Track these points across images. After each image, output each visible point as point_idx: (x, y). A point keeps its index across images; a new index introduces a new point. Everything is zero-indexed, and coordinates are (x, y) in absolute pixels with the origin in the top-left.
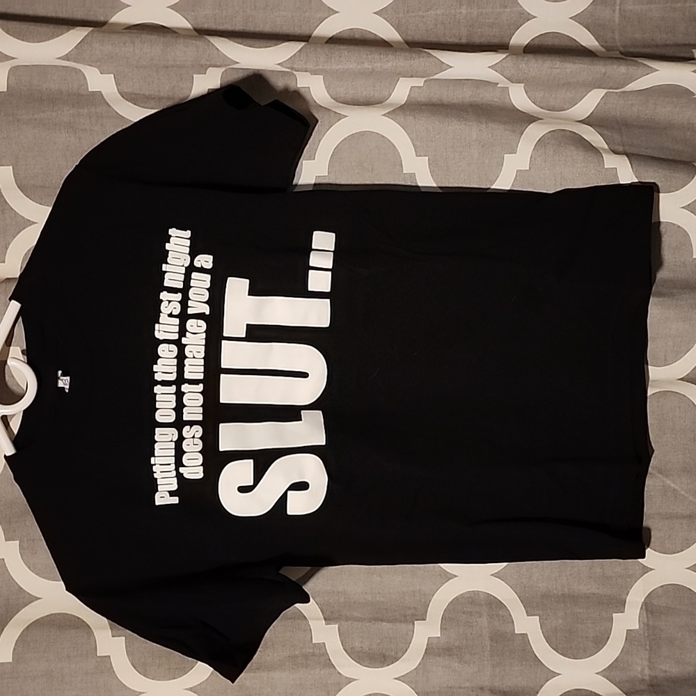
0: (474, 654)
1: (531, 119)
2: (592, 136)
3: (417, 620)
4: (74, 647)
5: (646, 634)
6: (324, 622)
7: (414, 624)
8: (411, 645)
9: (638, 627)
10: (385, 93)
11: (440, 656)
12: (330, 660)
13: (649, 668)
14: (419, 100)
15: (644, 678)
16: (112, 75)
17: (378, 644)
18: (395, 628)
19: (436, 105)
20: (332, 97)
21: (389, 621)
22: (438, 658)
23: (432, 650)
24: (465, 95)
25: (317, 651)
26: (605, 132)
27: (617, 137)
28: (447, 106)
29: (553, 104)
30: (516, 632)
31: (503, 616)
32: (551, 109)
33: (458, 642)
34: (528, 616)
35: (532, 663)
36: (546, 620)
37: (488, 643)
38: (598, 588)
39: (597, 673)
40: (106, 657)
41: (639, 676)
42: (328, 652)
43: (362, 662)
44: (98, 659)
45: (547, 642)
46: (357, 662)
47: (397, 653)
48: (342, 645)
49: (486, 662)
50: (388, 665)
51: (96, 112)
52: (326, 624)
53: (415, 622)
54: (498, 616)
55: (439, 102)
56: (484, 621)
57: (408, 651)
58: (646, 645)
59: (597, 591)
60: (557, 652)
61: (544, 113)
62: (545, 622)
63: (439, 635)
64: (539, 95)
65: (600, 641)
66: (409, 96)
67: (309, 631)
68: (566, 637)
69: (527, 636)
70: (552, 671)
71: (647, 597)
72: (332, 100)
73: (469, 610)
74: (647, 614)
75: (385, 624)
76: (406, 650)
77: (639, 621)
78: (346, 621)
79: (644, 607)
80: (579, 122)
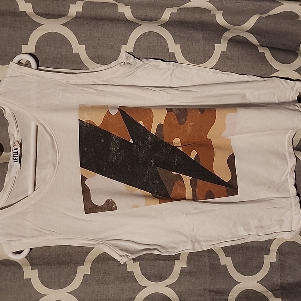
0: (202, 275)
1: (226, 30)
2: (253, 39)
3: (176, 259)
4: (13, 275)
5: (279, 264)
6: (132, 261)
7: (174, 261)
8: (173, 271)
9: (275, 261)
10: (159, 15)
11: (187, 276)
12: (135, 279)
13: (280, 279)
14: (175, 19)
15: (278, 283)
16: (31, 4)
17: (158, 271)
18: (166, 263)
19: (182, 22)
20: (134, 17)
21: (163, 260)
22: (186, 277)
23: (183, 273)
24: (196, 17)
25: (129, 275)
26: (258, 37)
27: (263, 39)
28: (188, 22)
29: (235, 22)
30: (221, 264)
31: (214, 257)
32: (234, 24)
33: (195, 269)
34: (226, 257)
35: (228, 278)
36: (235, 258)
37: (209, 269)
38: (257, 243)
39: (257, 282)
40: (28, 279)
41: (276, 283)
42: (135, 275)
43: (150, 280)
44: (25, 280)
45: (235, 269)
46: (149, 280)
47: (167, 275)
48: (141, 272)
49: (207, 278)
50: (163, 281)
51: (23, 19)
52: (134, 262)
53: (175, 260)
54: (213, 257)
55: (184, 21)
56: (207, 260)
58: (279, 269)
59: (257, 245)
60: (240, 273)
61: (231, 26)
62: (234, 259)
63: (186, 266)
64: (229, 18)
65: (259, 268)
66: (170, 17)
67: (125, 265)
68: (244, 266)
69: (226, 266)
70: (237, 282)
71: (279, 247)
73: (200, 255)
74: (279, 255)
75: (161, 261)
76: (171, 274)
77: (276, 258)
78: (143, 260)
79: (278, 252)
80: (247, 31)
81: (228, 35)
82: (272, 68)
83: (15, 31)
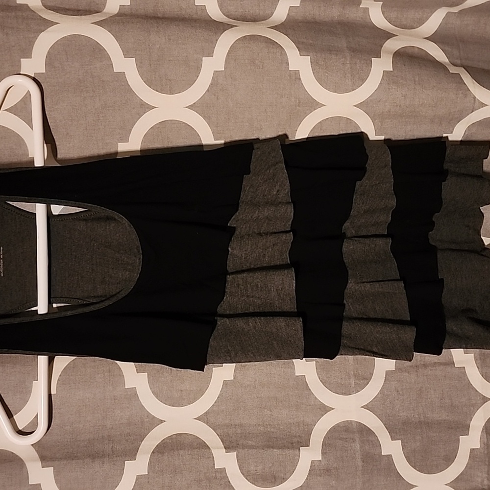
0: (349, 473)
1: (388, 35)
2: (437, 53)
3: (302, 446)
4: (9, 478)
5: (486, 452)
6: (224, 450)
7: (300, 450)
8: (297, 467)
9: (479, 447)
10: (269, 12)
11: (321, 476)
12: (229, 482)
13: (488, 480)
14: (296, 18)
15: (484, 487)
17: (270, 467)
18: (284, 453)
19: (311, 23)
20: (224, 15)
21: (279, 448)
22: (319, 478)
23: (314, 470)
25: (218, 475)
26: (447, 48)
27: (456, 52)
28: (319, 23)
29: (405, 23)
30: (383, 454)
31: (372, 441)
32: (403, 27)
33: (336, 463)
34: (392, 440)
35: (395, 479)
36: (407, 443)
37: (360, 464)
38: (448, 416)
39: (446, 485)
40: (37, 485)
41: (480, 486)
42: (228, 475)
43: (256, 483)
45: (408, 461)
46: (252, 483)
47: (285, 474)
48: (240, 470)
49: (358, 480)
50: (278, 485)
51: (23, 15)
52: (226, 452)
53: (301, 448)
54: (368, 441)
55: (313, 20)
56: (357, 446)
57: (295, 472)
58: (485, 461)
59: (447, 418)
60: (415, 469)
61: (398, 30)
62: (406, 444)
63: (321, 459)
64: (393, 15)
65: (449, 459)
66: (288, 14)
67: (211, 459)
68: (422, 457)
69: (392, 456)
70: (411, 484)
71: (487, 422)
72: (225, 17)
73: (345, 437)
74: (487, 437)
75: (276, 450)
76: (293, 472)
77: (480, 441)
78: (243, 448)
79: (484, 431)
80: (426, 38)
81: (392, 45)
82: (475, 100)
83: (7, 34)
